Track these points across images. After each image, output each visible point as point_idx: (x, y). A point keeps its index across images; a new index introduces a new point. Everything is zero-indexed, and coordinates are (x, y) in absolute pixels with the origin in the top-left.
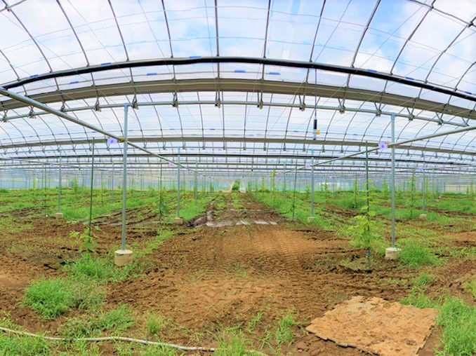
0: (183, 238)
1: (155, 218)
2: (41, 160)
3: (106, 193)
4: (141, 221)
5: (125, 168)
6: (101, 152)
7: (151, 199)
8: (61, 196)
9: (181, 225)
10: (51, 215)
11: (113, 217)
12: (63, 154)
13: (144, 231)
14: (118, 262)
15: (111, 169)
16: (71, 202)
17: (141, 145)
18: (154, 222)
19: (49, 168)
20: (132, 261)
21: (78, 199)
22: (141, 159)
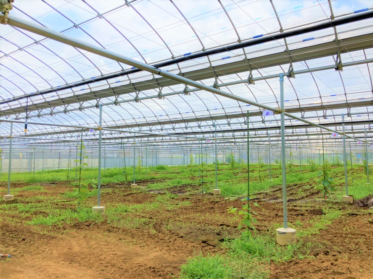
0: (355, 219)
1: (319, 195)
2: (198, 136)
3: (264, 168)
4: (303, 198)
5: (283, 140)
6: (256, 126)
7: (312, 173)
8: (218, 172)
9: (351, 204)
10: (208, 191)
11: (272, 194)
12: (218, 129)
13: (306, 209)
14: (280, 240)
15: (267, 143)
16: (228, 178)
17: (298, 115)
18: (318, 199)
19: (206, 143)
20: (295, 241)
21: (235, 174)
22: (298, 130)
